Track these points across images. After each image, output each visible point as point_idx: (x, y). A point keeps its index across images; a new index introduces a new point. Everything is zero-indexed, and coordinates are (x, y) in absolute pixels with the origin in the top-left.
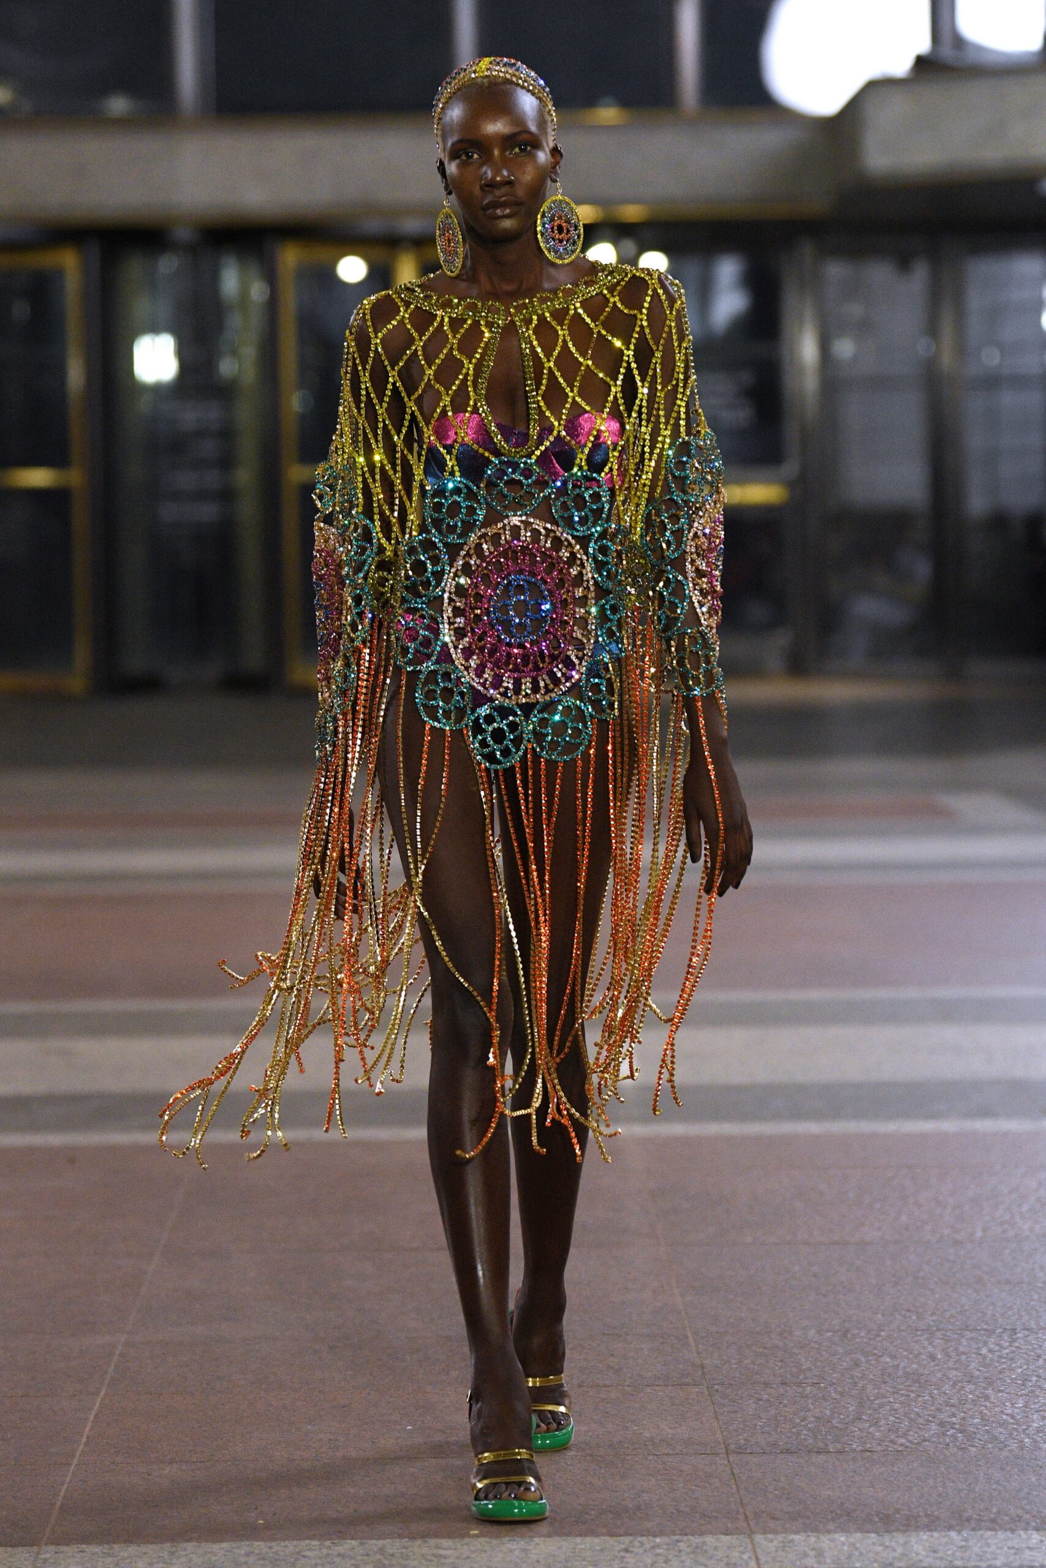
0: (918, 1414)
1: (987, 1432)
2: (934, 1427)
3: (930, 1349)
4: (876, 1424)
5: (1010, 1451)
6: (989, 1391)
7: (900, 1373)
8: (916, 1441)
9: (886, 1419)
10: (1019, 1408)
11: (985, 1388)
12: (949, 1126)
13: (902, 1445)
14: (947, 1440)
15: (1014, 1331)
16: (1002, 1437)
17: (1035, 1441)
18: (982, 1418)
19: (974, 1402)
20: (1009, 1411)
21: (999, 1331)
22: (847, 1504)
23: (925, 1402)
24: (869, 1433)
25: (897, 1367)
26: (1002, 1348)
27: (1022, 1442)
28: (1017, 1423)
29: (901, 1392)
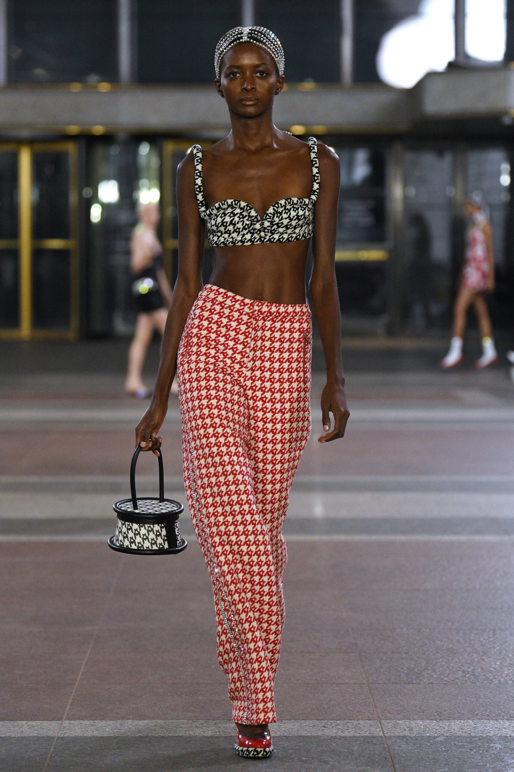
0: (453, 667)
1: (484, 675)
2: (460, 672)
3: (457, 638)
4: (434, 671)
5: (495, 684)
6: (484, 657)
7: (444, 648)
8: (453, 679)
9: (439, 669)
10: (498, 665)
11: (483, 656)
12: (463, 538)
13: (446, 681)
14: (466, 679)
15: (495, 630)
16: (491, 678)
17: (505, 680)
18: (482, 669)
19: (478, 662)
20: (494, 666)
21: (488, 630)
22: (423, 707)
23: (456, 662)
24: (431, 675)
25: (443, 646)
26: (489, 638)
27: (500, 680)
28: (498, 672)
29: (445, 657)
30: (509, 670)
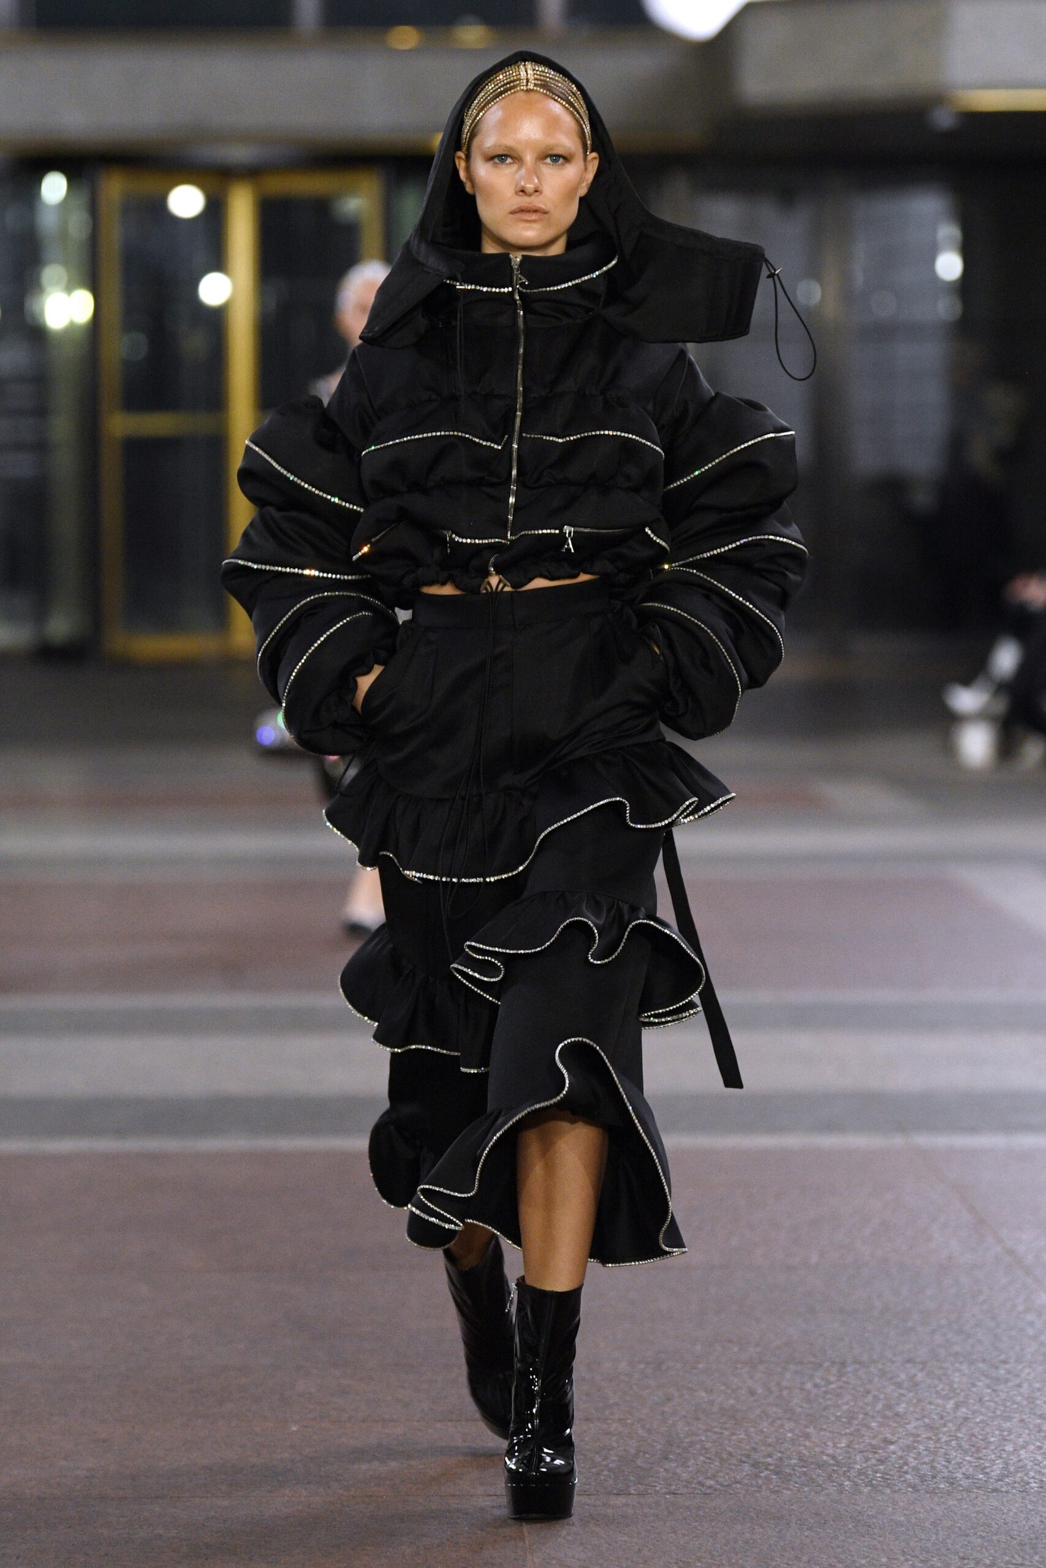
0: (730, 1454)
1: (805, 1474)
2: (746, 1467)
3: (750, 1383)
4: (684, 1465)
5: (828, 1495)
6: (810, 1430)
7: (715, 1409)
8: (726, 1483)
9: (695, 1459)
10: (841, 1448)
11: (806, 1427)
12: (792, 1141)
13: (710, 1487)
14: (760, 1482)
15: (843, 1364)
16: (820, 1480)
17: (856, 1484)
18: (801, 1459)
19: (793, 1441)
20: (830, 1451)
21: (826, 1364)
22: (645, 1552)
23: (740, 1441)
24: (675, 1473)
25: (712, 1403)
26: (829, 1383)
27: (841, 1485)
28: (838, 1464)
29: (716, 1430)
30: (867, 1460)
